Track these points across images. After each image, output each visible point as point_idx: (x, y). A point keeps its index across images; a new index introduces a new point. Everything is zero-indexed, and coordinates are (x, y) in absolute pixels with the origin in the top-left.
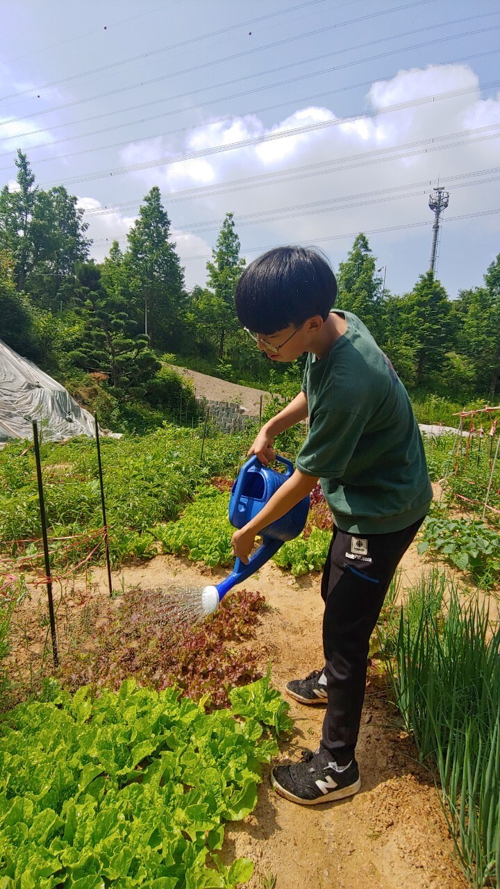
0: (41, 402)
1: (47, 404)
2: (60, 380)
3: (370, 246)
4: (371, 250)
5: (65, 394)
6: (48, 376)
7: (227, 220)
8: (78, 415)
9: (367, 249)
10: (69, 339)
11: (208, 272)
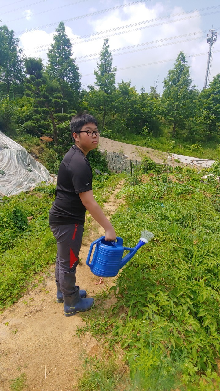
0: (9, 160)
1: (14, 160)
2: (20, 142)
3: (186, 59)
4: (186, 62)
5: (25, 152)
6: (12, 140)
7: (105, 44)
8: (35, 167)
9: (185, 61)
10: (22, 116)
11: (95, 77)
